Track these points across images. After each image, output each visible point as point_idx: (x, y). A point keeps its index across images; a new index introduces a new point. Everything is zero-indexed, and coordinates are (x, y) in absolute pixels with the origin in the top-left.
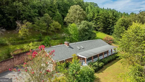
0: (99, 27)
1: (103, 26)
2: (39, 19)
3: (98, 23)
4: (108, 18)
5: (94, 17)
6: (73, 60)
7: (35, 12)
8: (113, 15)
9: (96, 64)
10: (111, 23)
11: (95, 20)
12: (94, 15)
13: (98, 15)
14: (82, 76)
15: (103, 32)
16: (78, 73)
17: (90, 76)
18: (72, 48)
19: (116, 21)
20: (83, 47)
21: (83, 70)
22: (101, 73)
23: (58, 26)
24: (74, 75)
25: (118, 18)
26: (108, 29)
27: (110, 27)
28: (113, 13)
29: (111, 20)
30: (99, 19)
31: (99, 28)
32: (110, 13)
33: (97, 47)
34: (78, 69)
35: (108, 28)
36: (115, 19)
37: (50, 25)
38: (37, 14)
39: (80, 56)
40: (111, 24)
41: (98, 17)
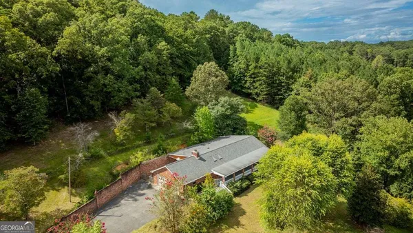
0: (260, 94)
1: (266, 91)
2: (142, 102)
3: (257, 84)
4: (278, 73)
5: (247, 69)
6: (206, 181)
7: (136, 90)
8: (289, 68)
9: (238, 184)
10: (283, 84)
11: (251, 77)
12: (248, 66)
13: (256, 67)
14: (217, 202)
15: (267, 103)
16: (213, 198)
17: (227, 202)
18: (204, 161)
19: (295, 81)
20: (220, 158)
21: (219, 194)
22: (244, 197)
23: (177, 112)
24: (208, 201)
25: (298, 74)
26: (277, 97)
27: (282, 95)
28: (289, 63)
29: (283, 79)
30: (258, 77)
31: (258, 94)
32: (281, 63)
33: (243, 154)
34: (213, 194)
35: (279, 95)
36: (292, 77)
37: (161, 110)
38: (138, 94)
39: (215, 173)
40: (284, 86)
41: (256, 71)
